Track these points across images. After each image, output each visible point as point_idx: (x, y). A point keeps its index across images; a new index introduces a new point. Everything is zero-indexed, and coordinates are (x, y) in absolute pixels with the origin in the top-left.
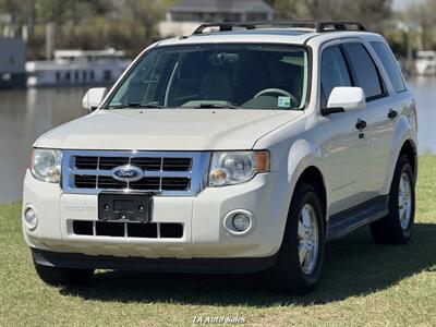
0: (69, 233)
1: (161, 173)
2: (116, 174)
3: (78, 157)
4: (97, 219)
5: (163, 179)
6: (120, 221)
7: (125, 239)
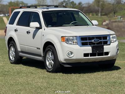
1: (102, 40)
6: (96, 52)
7: (97, 57)
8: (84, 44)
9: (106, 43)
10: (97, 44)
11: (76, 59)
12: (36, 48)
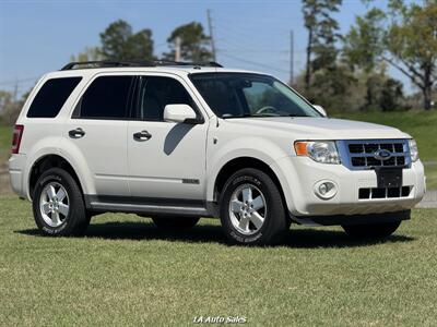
4: (376, 186)
7: (386, 199)
8: (357, 163)
9: (401, 162)
10: (385, 163)
11: (341, 204)
12: (181, 182)
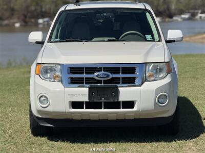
0: (70, 108)
1: (121, 75)
2: (97, 76)
3: (71, 68)
4: (88, 100)
5: (122, 78)
6: (101, 101)
7: (103, 110)
9: (130, 82)
10: (105, 82)
